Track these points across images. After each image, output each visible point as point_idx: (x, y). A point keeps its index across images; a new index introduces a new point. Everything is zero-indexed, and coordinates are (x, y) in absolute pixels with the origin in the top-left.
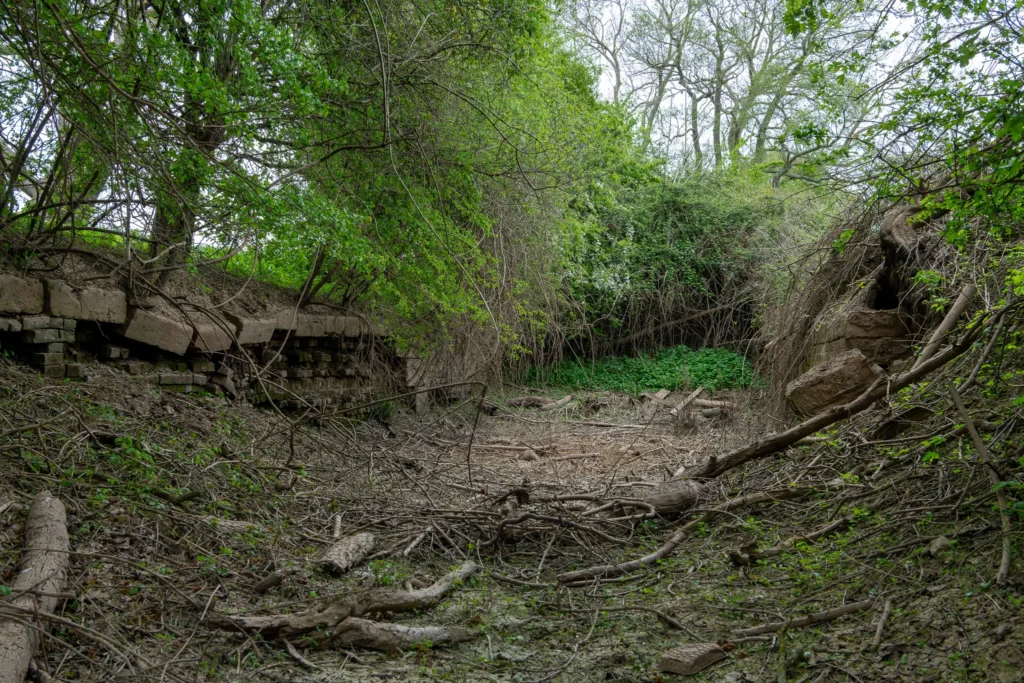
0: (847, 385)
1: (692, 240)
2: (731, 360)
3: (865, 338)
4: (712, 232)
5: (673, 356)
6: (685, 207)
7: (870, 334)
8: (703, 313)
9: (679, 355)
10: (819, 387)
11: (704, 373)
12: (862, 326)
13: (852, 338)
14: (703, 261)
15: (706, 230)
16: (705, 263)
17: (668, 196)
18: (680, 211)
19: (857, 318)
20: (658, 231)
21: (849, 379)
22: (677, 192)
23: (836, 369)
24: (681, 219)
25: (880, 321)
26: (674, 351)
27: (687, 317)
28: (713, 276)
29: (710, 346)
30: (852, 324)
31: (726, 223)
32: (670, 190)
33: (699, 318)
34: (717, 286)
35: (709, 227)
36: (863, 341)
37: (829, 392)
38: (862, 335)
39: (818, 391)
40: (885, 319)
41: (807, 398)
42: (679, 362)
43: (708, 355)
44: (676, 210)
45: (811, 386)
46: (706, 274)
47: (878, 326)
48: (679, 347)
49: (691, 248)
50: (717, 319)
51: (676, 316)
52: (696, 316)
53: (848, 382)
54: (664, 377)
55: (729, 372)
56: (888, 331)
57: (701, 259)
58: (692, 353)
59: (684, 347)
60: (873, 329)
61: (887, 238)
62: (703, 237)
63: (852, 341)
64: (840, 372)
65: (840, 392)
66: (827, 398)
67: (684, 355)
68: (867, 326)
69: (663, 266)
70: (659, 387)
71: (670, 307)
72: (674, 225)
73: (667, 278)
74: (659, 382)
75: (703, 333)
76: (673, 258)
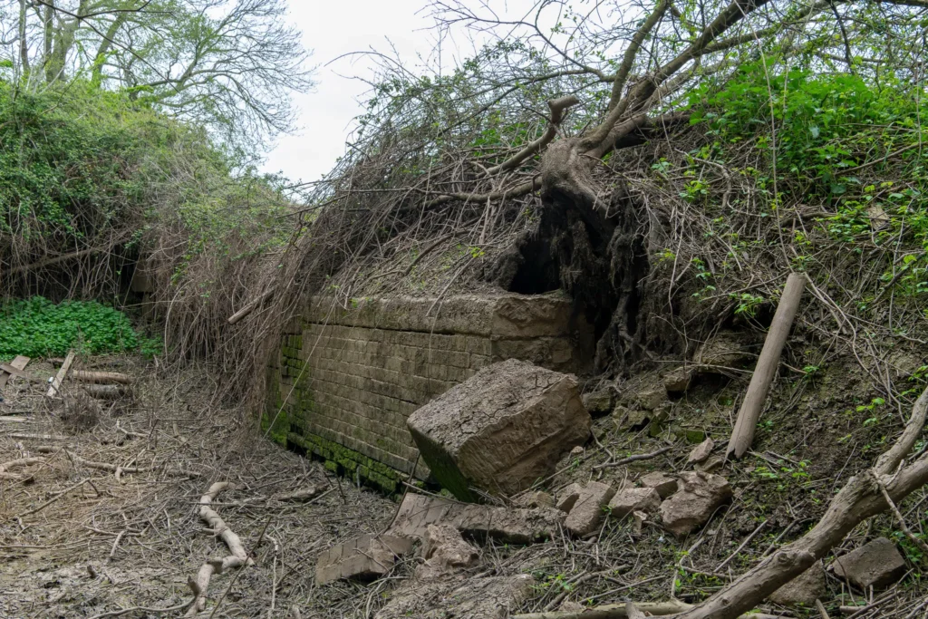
0: (547, 430)
1: (53, 166)
2: (108, 316)
3: (518, 338)
4: (80, 158)
5: (29, 310)
6: (43, 123)
7: (527, 332)
8: (69, 256)
9: (37, 308)
10: (504, 434)
11: (73, 333)
12: (515, 321)
13: (500, 339)
14: (69, 192)
15: (72, 154)
16: (71, 195)
17: (21, 107)
18: (37, 126)
19: (510, 308)
20: (7, 150)
21: (550, 418)
22: (32, 103)
23: (532, 403)
24: (38, 137)
25: (540, 314)
26: (29, 303)
27: (44, 261)
28: (82, 211)
29: (78, 297)
30: (501, 316)
31: (97, 148)
32: (25, 98)
33: (62, 262)
34: (85, 226)
35: (75, 151)
36: (517, 343)
37: (520, 443)
38: (514, 334)
39: (504, 441)
40: (544, 311)
41: (486, 455)
42: (37, 318)
43: (75, 310)
44: (31, 125)
45: (495, 433)
46: (71, 209)
47: (538, 320)
48: (36, 299)
49: (52, 177)
50: (86, 265)
51: (33, 260)
52: (58, 259)
53: (550, 425)
54: (19, 339)
55: (107, 332)
56: (547, 327)
57: (66, 190)
58: (53, 307)
59: (43, 298)
60: (529, 325)
61: (562, 184)
62: (67, 163)
63: (500, 344)
64: (538, 407)
65: (538, 442)
66: (517, 452)
67: (43, 310)
68: (522, 321)
69: (16, 195)
70: (13, 353)
71: (26, 249)
72: (28, 144)
73: (22, 210)
74: (12, 346)
75: (66, 280)
76: (28, 184)
